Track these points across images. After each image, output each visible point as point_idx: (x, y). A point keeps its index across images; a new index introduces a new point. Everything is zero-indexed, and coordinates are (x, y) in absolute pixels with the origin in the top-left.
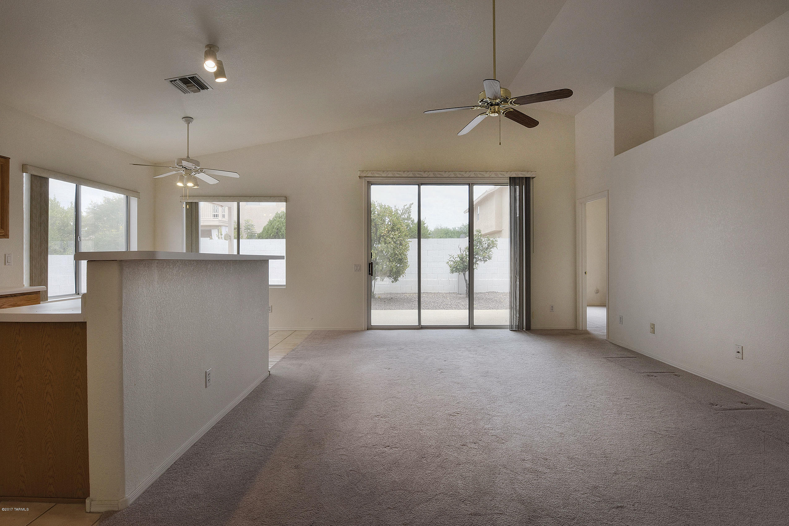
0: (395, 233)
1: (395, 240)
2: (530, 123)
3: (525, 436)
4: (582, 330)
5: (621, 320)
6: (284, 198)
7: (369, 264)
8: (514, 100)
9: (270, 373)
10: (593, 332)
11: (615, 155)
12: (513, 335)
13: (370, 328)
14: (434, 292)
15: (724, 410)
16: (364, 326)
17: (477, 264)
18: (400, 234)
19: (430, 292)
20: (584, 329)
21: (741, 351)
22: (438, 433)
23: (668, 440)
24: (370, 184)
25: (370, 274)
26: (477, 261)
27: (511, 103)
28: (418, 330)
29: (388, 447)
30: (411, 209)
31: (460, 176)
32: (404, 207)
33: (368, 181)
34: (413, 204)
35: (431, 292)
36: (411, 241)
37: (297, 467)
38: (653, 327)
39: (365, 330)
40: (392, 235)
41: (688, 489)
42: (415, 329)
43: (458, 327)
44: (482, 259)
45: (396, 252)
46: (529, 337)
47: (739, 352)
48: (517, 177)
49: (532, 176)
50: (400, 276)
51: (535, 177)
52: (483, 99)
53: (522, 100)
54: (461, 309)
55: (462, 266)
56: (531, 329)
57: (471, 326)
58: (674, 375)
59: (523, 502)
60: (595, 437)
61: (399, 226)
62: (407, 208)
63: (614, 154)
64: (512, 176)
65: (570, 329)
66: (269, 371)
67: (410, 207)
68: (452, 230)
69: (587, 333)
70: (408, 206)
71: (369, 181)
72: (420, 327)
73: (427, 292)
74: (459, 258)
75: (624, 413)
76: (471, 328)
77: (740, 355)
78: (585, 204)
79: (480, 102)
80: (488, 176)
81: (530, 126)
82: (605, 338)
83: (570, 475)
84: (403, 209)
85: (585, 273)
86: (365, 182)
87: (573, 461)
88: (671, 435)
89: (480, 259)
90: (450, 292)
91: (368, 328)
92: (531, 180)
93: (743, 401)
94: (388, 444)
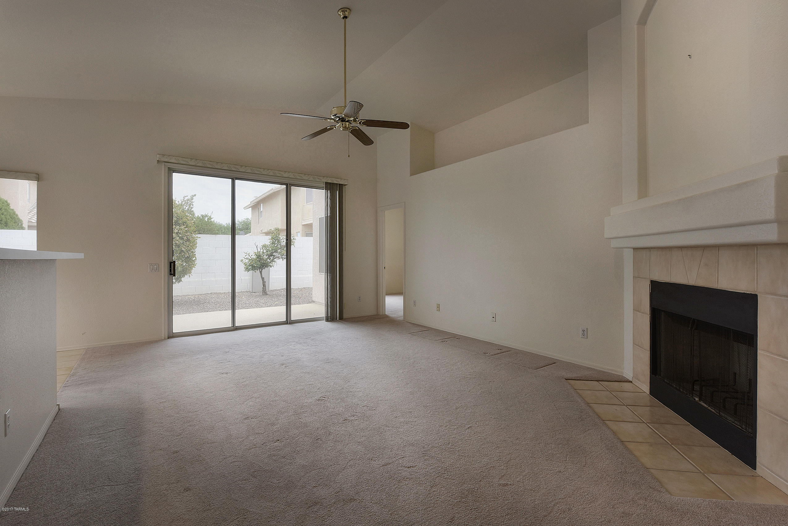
0: (180, 228)
1: (180, 235)
2: (366, 140)
3: (387, 400)
4: (382, 315)
5: (415, 303)
6: (35, 175)
7: (171, 263)
8: (363, 121)
9: (59, 407)
10: (391, 316)
11: (411, 175)
12: (330, 325)
13: (172, 336)
14: (224, 292)
15: (492, 355)
16: (164, 333)
17: (275, 261)
18: (186, 229)
19: (218, 292)
20: (383, 314)
21: (495, 317)
22: (317, 417)
23: (473, 380)
24: (171, 171)
25: (171, 274)
26: (275, 259)
27: (360, 123)
28: (233, 332)
29: (278, 442)
30: (193, 201)
31: (280, 175)
32: (184, 198)
33: (168, 167)
34: (195, 195)
35: (220, 292)
36: (200, 238)
37: (187, 489)
38: (438, 306)
39: (165, 339)
40: (177, 229)
41: (497, 405)
42: (229, 331)
43: (279, 323)
44: (280, 257)
45: (183, 249)
46: (345, 325)
47: (493, 317)
48: (332, 182)
49: (344, 184)
50: (184, 276)
51: (347, 185)
52: (336, 114)
53: (370, 123)
54: (262, 307)
55: (260, 264)
56: (344, 318)
57: (289, 321)
58: (456, 338)
59: (412, 445)
60: (432, 389)
61: (184, 220)
62: (188, 200)
63: (409, 174)
64: (328, 182)
65: (374, 315)
66: (57, 405)
67: (192, 199)
68: (226, 226)
69: (387, 317)
70: (189, 197)
71: (170, 168)
72: (234, 328)
73: (215, 292)
74: (256, 256)
75: (441, 369)
76: (288, 323)
77: (494, 319)
78: (385, 212)
79: (333, 116)
80: (306, 178)
81: (366, 144)
82: (402, 318)
83: (431, 417)
84: (182, 200)
85: (384, 268)
86: (165, 170)
87: (428, 408)
88: (473, 377)
89: (278, 257)
90: (243, 291)
91: (169, 336)
92: (344, 187)
93: (499, 348)
94: (275, 439)
